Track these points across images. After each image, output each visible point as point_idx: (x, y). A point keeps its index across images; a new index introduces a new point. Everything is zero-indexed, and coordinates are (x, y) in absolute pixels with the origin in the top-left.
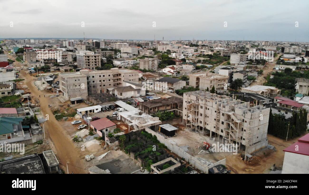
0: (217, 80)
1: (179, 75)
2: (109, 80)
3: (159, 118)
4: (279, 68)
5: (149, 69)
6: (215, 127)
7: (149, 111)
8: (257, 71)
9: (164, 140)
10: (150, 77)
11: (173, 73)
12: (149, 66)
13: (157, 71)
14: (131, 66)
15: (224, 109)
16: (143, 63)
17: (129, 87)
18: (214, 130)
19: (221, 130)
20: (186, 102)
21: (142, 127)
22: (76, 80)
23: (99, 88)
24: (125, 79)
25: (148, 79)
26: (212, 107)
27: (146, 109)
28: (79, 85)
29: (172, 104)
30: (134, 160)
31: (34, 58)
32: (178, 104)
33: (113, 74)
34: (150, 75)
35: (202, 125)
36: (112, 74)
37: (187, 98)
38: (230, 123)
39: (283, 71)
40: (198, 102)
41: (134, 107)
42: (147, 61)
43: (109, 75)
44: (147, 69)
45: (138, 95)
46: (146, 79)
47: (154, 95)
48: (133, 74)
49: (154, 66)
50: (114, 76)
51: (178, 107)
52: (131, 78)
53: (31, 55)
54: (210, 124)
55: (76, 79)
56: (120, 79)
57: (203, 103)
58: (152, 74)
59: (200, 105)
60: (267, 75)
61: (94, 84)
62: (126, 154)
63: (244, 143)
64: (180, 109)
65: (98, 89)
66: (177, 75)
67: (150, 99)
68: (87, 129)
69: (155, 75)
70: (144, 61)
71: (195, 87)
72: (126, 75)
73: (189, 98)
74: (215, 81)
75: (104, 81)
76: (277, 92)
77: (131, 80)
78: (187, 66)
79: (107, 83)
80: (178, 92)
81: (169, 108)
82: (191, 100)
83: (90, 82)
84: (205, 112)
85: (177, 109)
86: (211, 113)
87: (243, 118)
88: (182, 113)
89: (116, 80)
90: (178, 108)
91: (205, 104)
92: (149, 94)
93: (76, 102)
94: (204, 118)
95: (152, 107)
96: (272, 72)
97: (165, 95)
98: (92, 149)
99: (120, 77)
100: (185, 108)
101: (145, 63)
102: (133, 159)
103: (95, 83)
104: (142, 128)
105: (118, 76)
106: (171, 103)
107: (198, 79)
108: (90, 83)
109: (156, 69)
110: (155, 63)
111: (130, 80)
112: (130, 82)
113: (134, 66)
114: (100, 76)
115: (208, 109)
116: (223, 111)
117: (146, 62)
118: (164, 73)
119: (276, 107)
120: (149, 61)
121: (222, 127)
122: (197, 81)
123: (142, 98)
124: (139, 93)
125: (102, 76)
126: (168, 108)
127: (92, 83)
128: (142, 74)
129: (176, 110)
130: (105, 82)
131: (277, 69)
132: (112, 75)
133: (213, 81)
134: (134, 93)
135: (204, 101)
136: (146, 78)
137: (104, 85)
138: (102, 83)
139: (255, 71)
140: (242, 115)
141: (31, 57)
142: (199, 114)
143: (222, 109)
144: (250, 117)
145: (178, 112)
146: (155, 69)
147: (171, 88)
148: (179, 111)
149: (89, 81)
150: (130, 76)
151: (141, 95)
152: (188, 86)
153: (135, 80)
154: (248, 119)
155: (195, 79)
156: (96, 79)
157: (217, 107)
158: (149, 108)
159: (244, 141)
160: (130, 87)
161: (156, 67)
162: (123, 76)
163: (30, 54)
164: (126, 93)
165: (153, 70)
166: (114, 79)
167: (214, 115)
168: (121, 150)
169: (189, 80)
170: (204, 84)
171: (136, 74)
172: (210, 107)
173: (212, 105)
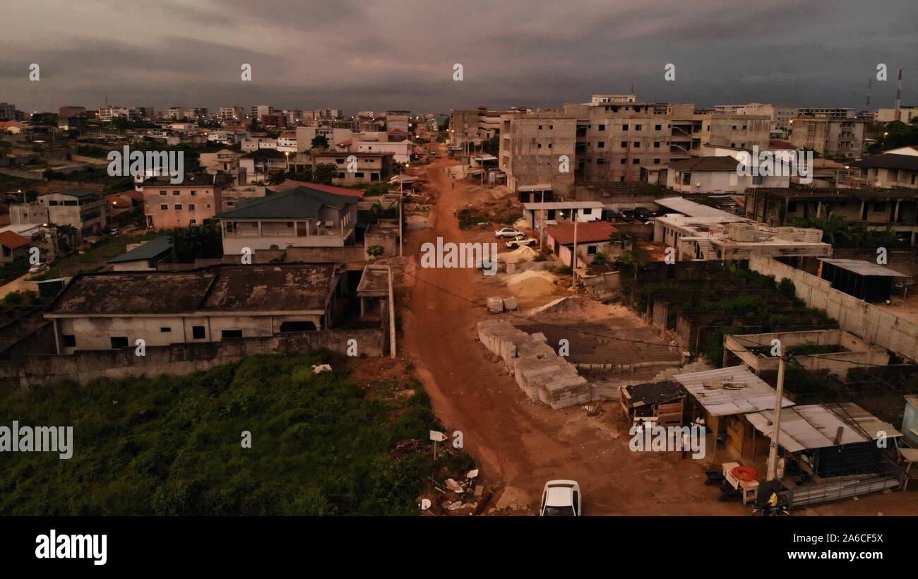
2: (657, 145)
3: (821, 232)
7: (782, 216)
9: (828, 294)
12: (827, 142)
16: (804, 130)
21: (736, 250)
22: (540, 127)
23: (616, 166)
24: (712, 136)
27: (772, 205)
28: (550, 146)
30: (663, 334)
31: (471, 127)
33: (672, 124)
36: (669, 122)
42: (822, 122)
43: (658, 128)
48: (749, 123)
49: (850, 146)
50: (675, 131)
52: (739, 136)
53: (466, 118)
55: (541, 124)
56: (697, 143)
61: (601, 153)
62: (640, 315)
65: (613, 170)
68: (535, 250)
70: (810, 122)
72: (720, 126)
75: (637, 145)
77: (738, 146)
79: (645, 154)
81: (882, 217)
83: (589, 143)
89: (680, 147)
93: (532, 196)
98: (521, 289)
99: (695, 136)
101: (815, 131)
102: (662, 327)
103: (605, 149)
104: (737, 257)
105: (690, 133)
108: (589, 151)
110: (853, 135)
111: (733, 145)
114: (625, 127)
117: (819, 126)
120: (829, 122)
125: (631, 128)
126: (875, 218)
127: (596, 149)
130: (642, 148)
132: (669, 126)
134: (739, 180)
137: (636, 161)
138: (628, 150)
141: (465, 122)
146: (851, 154)
149: (587, 139)
150: (734, 127)
156: (611, 136)
160: (728, 160)
161: (856, 148)
162: (707, 128)
163: (463, 116)
164: (706, 176)
165: (843, 155)
166: (672, 143)
168: (623, 305)
171: (761, 123)
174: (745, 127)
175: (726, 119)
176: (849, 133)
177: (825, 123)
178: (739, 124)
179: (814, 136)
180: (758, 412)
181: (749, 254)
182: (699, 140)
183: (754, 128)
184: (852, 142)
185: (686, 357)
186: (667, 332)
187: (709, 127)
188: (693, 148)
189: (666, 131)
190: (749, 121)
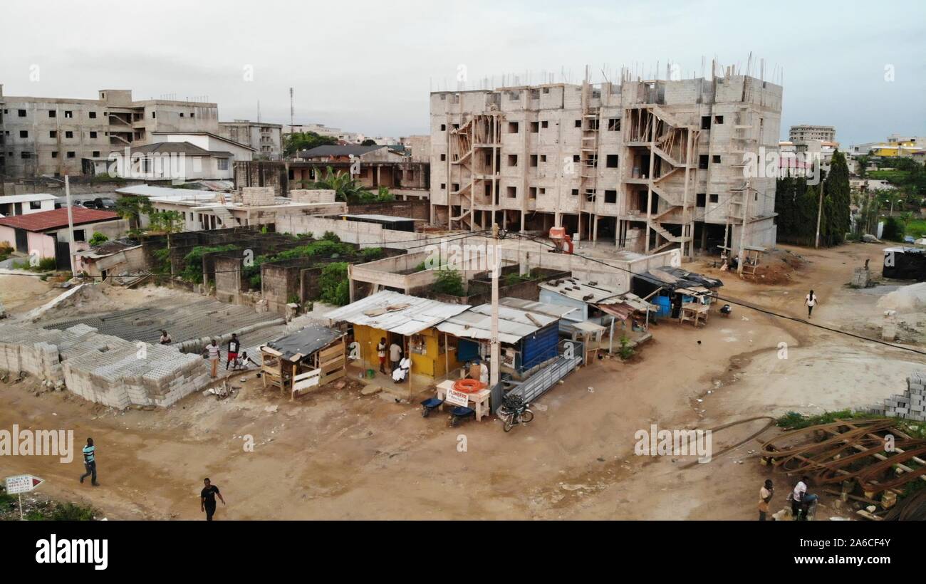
2: (93, 135)
3: (332, 192)
6: (575, 192)
7: (283, 184)
15: (615, 101)
18: (572, 206)
19: (603, 193)
20: (443, 127)
21: (261, 214)
24: (160, 124)
26: (563, 107)
27: (269, 175)
30: (237, 299)
32: (401, 168)
33: (108, 111)
35: (518, 204)
36: (104, 109)
38: (652, 144)
40: (499, 110)
42: (243, 127)
43: (92, 115)
48: (196, 111)
50: (113, 120)
51: (402, 178)
52: (187, 126)
54: (553, 188)
56: (140, 132)
57: (518, 110)
59: (505, 121)
61: (25, 145)
63: (713, 214)
64: (410, 184)
65: (43, 165)
70: (232, 127)
72: (167, 112)
73: (457, 109)
75: (69, 135)
79: (81, 145)
82: (465, 114)
83: (7, 132)
84: (528, 141)
85: (401, 187)
86: (559, 136)
87: (704, 111)
89: (121, 138)
90: (403, 183)
91: (528, 110)
94: (527, 172)
99: (138, 125)
100: (439, 157)
101: (237, 135)
102: (236, 291)
103: (30, 139)
104: (263, 221)
105: (129, 121)
106: (375, 162)
114: (52, 114)
115: (545, 125)
116: (612, 107)
121: (608, 179)
124: (224, 166)
125: (60, 115)
127: (18, 139)
129: (395, 191)
130: (76, 139)
132: (105, 114)
134: (203, 165)
135: (523, 98)
137: (71, 155)
138: (59, 142)
140: (699, 101)
142: (504, 160)
143: (608, 103)
144: (741, 92)
148: (405, 193)
149: (5, 127)
150: (182, 115)
154: (730, 103)
156: (35, 124)
157: (584, 102)
159: (713, 205)
160: (186, 146)
162: (152, 116)
166: (112, 133)
167: (574, 139)
168: (158, 285)
171: (208, 111)
172: (553, 112)
173: (561, 98)
174: (192, 115)
175: (172, 105)
176: (267, 137)
177: (246, 127)
178: (187, 112)
180: (445, 321)
181: (274, 217)
182: (144, 129)
183: (202, 115)
184: (272, 147)
185: (293, 308)
186: (245, 294)
187: (154, 113)
188: (136, 139)
189: (102, 120)
190: (196, 108)
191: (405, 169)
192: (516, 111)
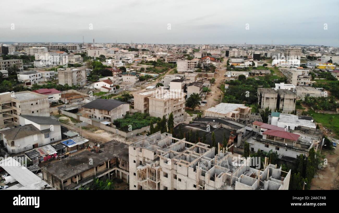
0: (173, 101)
1: (119, 91)
4: (231, 75)
5: (73, 84)
8: (208, 79)
10: (74, 97)
11: (109, 89)
12: (72, 80)
13: (85, 87)
14: (46, 80)
15: (212, 183)
17: (29, 128)
20: (135, 162)
25: (71, 101)
26: (188, 176)
27: (56, 181)
29: (109, 161)
32: (119, 159)
33: (1, 104)
34: (75, 94)
37: (136, 155)
39: (236, 78)
40: (159, 165)
41: (35, 172)
42: (69, 73)
44: (70, 85)
45: (47, 141)
46: (66, 103)
47: (77, 136)
48: (38, 101)
49: (81, 79)
50: (3, 106)
51: (119, 164)
52: (35, 108)
56: (15, 111)
57: (168, 168)
58: (78, 93)
59: (162, 170)
60: (220, 84)
64: (123, 168)
66: (115, 92)
67: (70, 145)
69: (81, 94)
70: (65, 73)
71: (143, 112)
72: (25, 105)
73: (141, 154)
74: (170, 101)
76: (248, 111)
77: (35, 112)
78: (128, 77)
80: (117, 124)
81: (104, 167)
82: (144, 158)
84: (172, 182)
85: (119, 168)
88: (129, 176)
89: (7, 113)
90: (120, 166)
91: (172, 169)
92: (68, 134)
95: (66, 178)
96: (224, 80)
97: (96, 130)
99: (14, 108)
100: (133, 173)
101: (67, 76)
105: (10, 106)
106: (107, 159)
107: (146, 99)
109: (84, 83)
111: (33, 112)
112: (34, 115)
113: (51, 80)
115: (180, 180)
116: (210, 186)
117: (68, 74)
118: (96, 89)
119: (262, 141)
120: (72, 73)
122: (146, 103)
123: (53, 145)
124: (47, 136)
126: (100, 169)
128: (60, 95)
129: (116, 169)
131: (229, 76)
133: (167, 102)
134: (38, 137)
135: (170, 163)
136: (68, 100)
139: (206, 80)
142: (162, 187)
143: (209, 183)
145: (121, 173)
146: (82, 83)
147: (108, 118)
148: (121, 171)
150: (32, 104)
151: (53, 139)
152: (133, 111)
153: (42, 111)
155: (143, 100)
157: (197, 178)
158: (61, 182)
160: (31, 127)
161: (83, 80)
162: (19, 106)
164: (21, 140)
165: (79, 86)
166: (3, 112)
169: (133, 99)
170: (156, 107)
171: (44, 100)
172: (183, 176)
173: (187, 172)
174: (37, 103)
175: (27, 101)
176: (80, 75)
178: (34, 103)
179: (67, 78)
183: (41, 102)
191: (121, 161)
192: (167, 168)
